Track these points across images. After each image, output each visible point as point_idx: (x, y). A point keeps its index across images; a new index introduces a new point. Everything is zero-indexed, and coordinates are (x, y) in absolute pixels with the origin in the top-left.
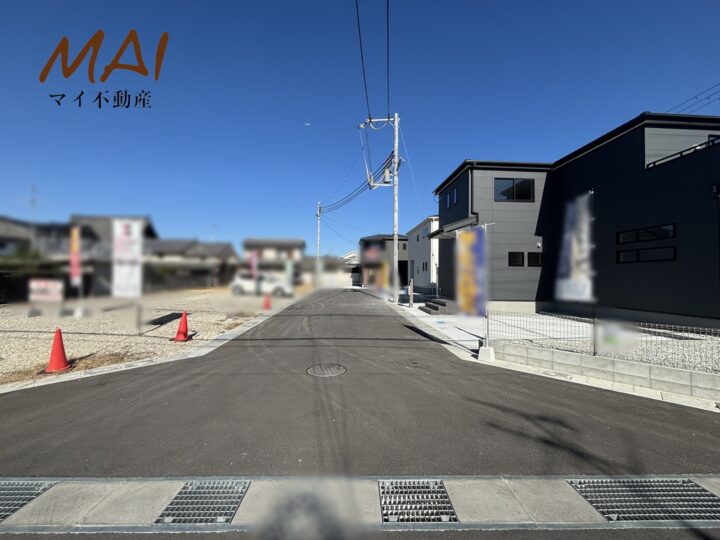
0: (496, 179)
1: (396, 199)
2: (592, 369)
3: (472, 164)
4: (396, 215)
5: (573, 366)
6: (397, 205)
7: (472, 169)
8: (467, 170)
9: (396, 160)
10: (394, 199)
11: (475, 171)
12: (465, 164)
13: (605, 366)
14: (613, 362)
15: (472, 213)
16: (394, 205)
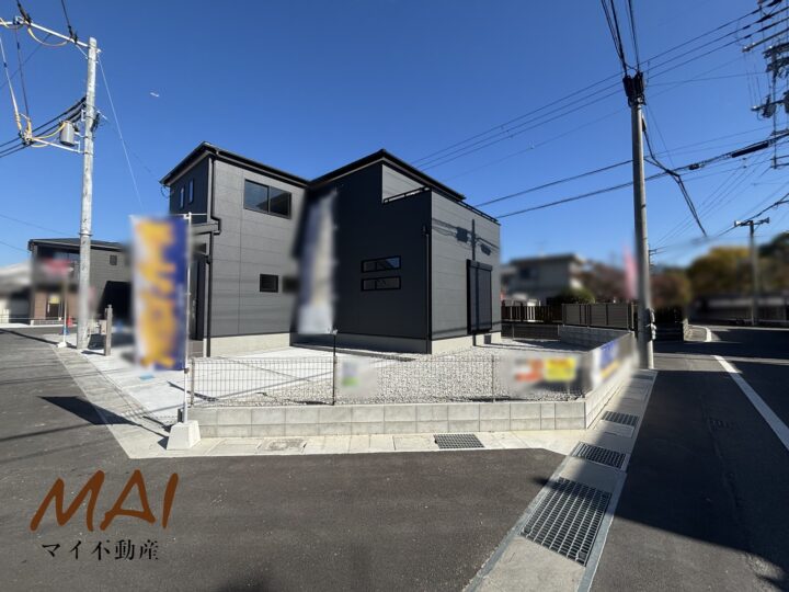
0: (247, 180)
1: (88, 176)
2: (329, 425)
3: (213, 150)
4: (87, 204)
5: (309, 425)
6: (89, 187)
7: (214, 158)
8: (206, 159)
9: (91, 112)
10: (82, 176)
11: (217, 162)
12: (203, 148)
13: (343, 417)
14: (351, 410)
15: (213, 218)
16: (82, 185)
